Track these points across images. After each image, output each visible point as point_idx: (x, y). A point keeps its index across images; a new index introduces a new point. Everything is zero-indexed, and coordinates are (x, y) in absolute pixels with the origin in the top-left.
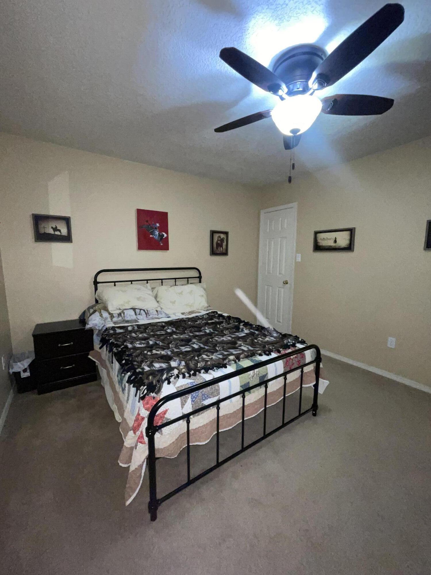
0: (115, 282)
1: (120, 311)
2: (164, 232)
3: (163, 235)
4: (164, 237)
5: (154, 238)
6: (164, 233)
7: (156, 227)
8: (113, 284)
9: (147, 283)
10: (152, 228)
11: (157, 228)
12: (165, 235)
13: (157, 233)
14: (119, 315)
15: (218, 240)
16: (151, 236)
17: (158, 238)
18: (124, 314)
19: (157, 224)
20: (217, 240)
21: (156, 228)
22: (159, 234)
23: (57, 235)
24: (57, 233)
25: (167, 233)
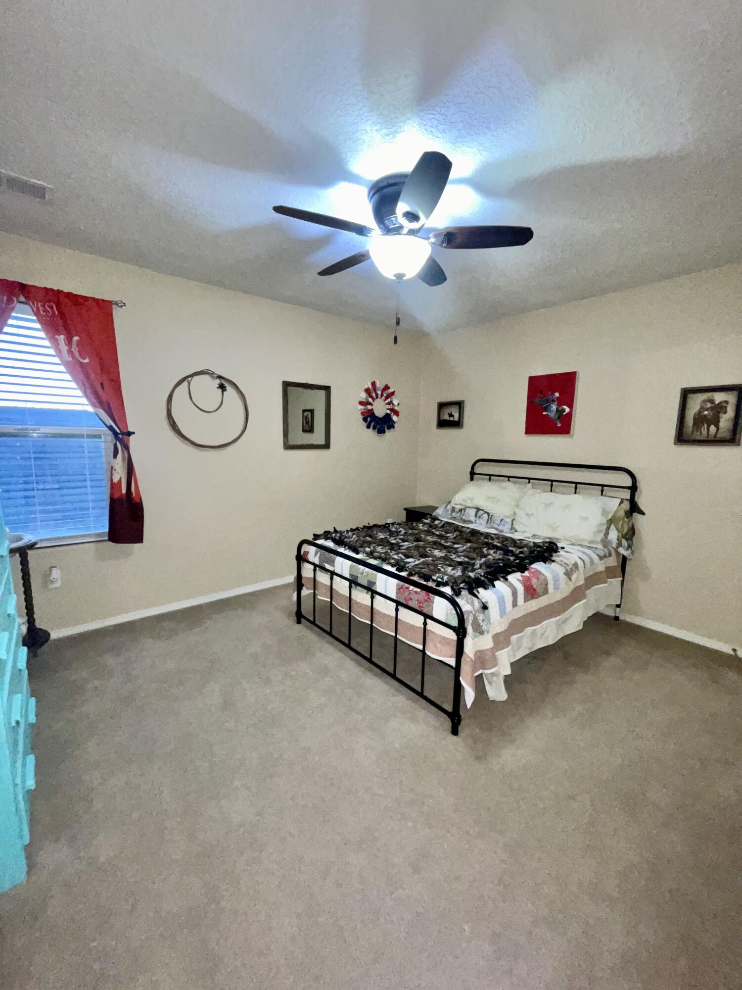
0: (490, 475)
1: (462, 507)
2: (564, 405)
3: (564, 410)
4: (564, 414)
5: (548, 415)
6: (565, 407)
7: (554, 398)
8: (488, 477)
9: (529, 482)
10: (547, 401)
11: (555, 400)
12: (567, 410)
13: (554, 407)
14: (461, 510)
15: (702, 409)
16: (544, 413)
17: (555, 414)
18: (465, 511)
19: (555, 394)
20: (700, 409)
21: (553, 401)
22: (556, 408)
23: (451, 421)
24: (451, 419)
25: (571, 406)
